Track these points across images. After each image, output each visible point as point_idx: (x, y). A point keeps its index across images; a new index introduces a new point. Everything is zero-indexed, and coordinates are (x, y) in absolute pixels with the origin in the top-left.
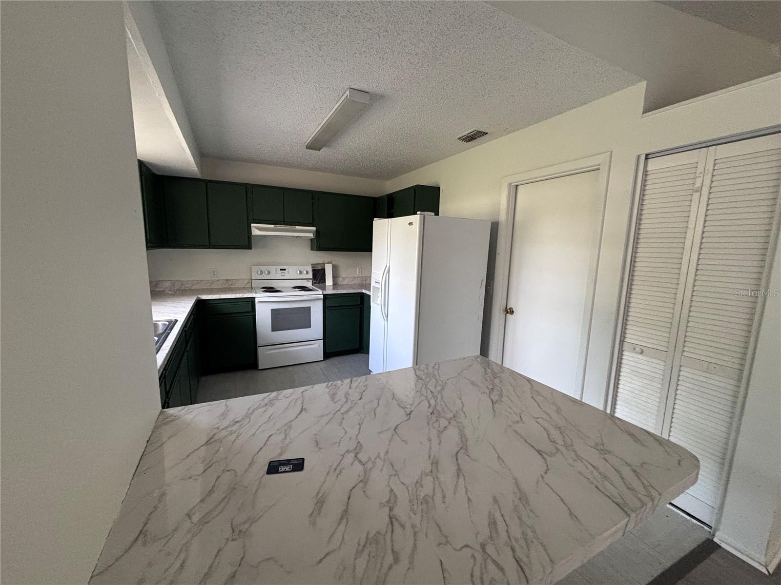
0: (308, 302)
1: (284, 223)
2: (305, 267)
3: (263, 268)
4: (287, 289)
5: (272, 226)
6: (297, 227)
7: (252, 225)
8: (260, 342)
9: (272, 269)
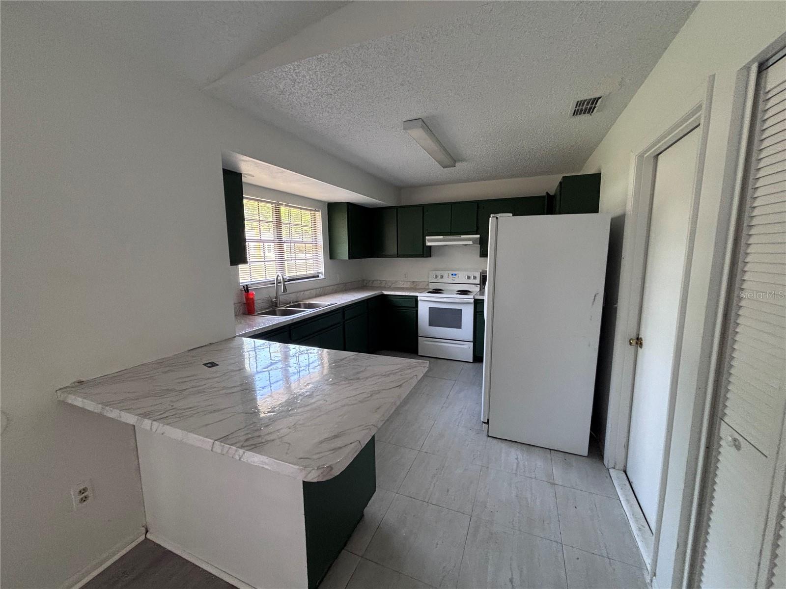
0: (460, 305)
1: (451, 234)
2: (473, 273)
3: (439, 273)
4: (451, 292)
5: (442, 237)
6: (462, 236)
7: (427, 237)
8: (420, 333)
9: (445, 274)
